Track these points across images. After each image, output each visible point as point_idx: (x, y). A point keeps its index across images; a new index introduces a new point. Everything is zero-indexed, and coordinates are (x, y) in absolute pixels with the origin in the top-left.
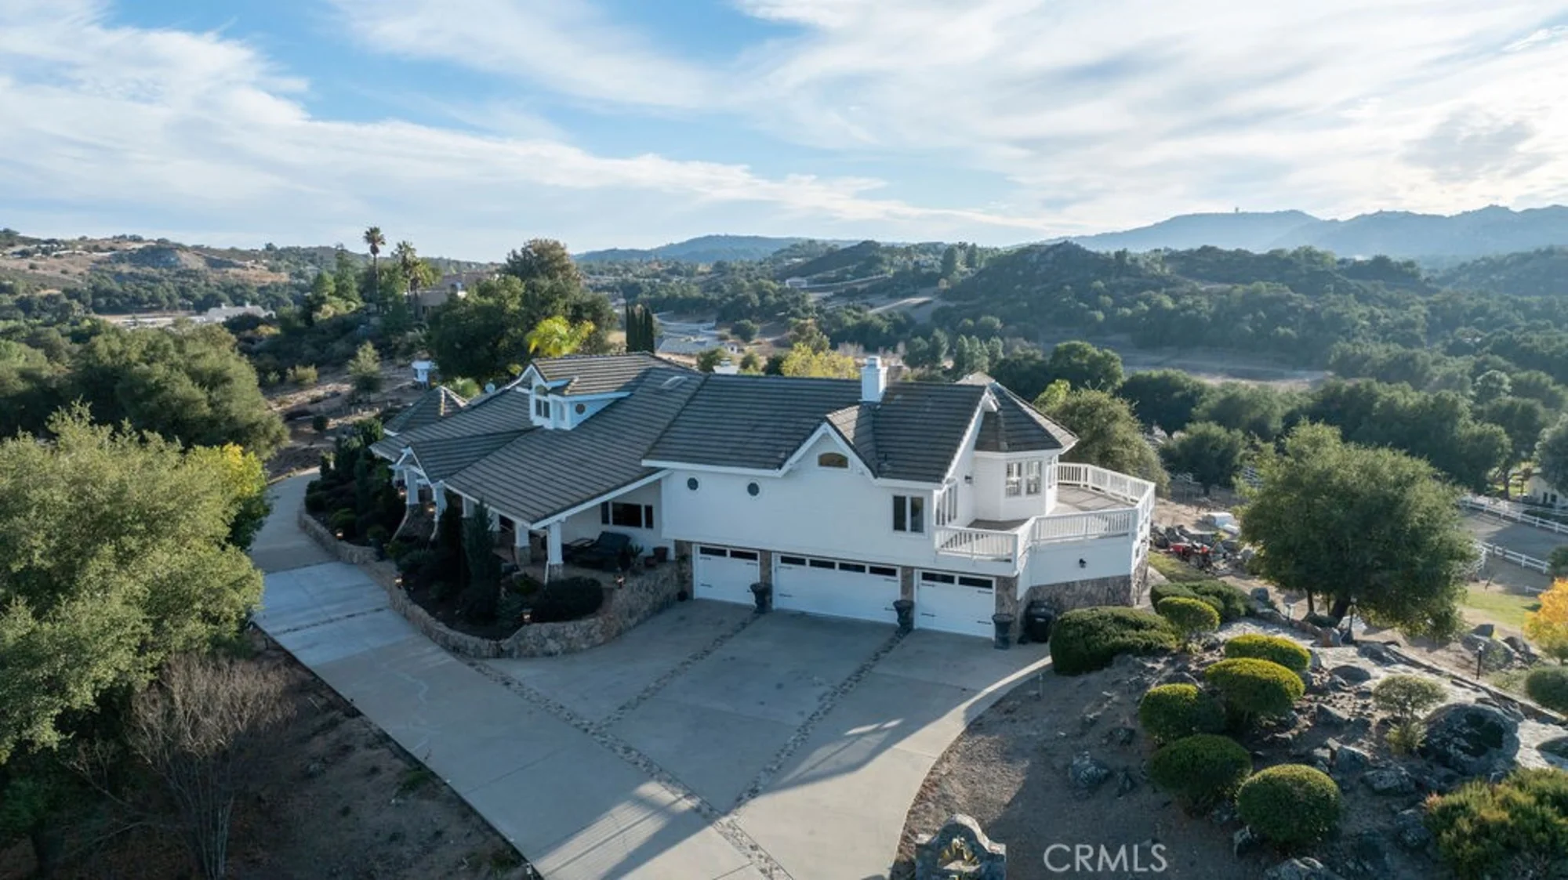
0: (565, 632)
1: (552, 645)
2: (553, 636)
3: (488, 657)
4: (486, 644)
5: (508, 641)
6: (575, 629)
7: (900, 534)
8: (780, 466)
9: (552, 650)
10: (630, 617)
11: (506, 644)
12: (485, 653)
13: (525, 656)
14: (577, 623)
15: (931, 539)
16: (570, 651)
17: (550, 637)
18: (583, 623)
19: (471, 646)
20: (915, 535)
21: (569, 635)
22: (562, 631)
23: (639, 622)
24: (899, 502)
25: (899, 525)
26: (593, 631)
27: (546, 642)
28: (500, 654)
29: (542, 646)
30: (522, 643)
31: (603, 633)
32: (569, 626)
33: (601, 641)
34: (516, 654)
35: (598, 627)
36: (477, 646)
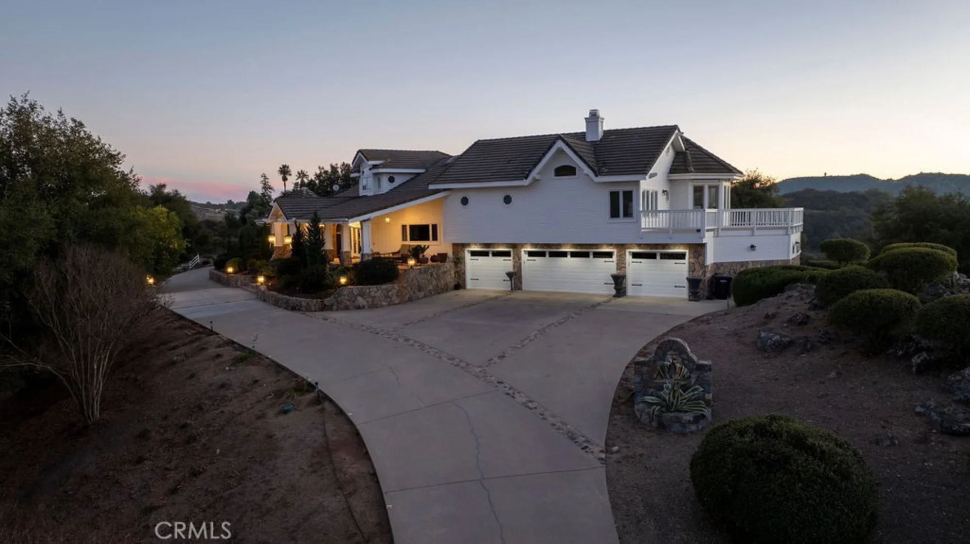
0: (370, 292)
1: (360, 301)
2: (362, 295)
3: (315, 311)
4: (314, 302)
5: (328, 299)
6: (378, 290)
7: (615, 220)
8: (526, 178)
9: (361, 305)
10: (419, 290)
11: (327, 301)
12: (313, 308)
13: (342, 309)
14: (378, 286)
15: (639, 222)
16: (374, 306)
17: (359, 295)
18: (384, 287)
19: (304, 304)
20: (627, 220)
21: (372, 294)
22: (368, 291)
23: (425, 296)
24: (614, 196)
25: (614, 214)
26: (390, 293)
27: (356, 299)
28: (324, 308)
29: (354, 301)
30: (339, 299)
31: (398, 296)
32: (374, 288)
33: (397, 302)
34: (335, 307)
35: (395, 291)
36: (308, 304)
